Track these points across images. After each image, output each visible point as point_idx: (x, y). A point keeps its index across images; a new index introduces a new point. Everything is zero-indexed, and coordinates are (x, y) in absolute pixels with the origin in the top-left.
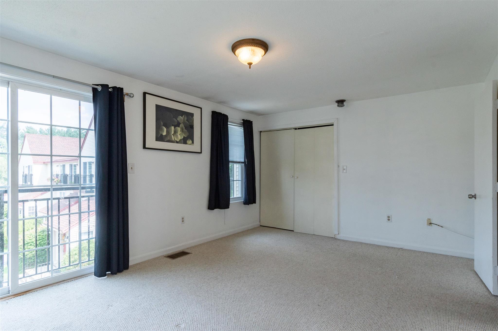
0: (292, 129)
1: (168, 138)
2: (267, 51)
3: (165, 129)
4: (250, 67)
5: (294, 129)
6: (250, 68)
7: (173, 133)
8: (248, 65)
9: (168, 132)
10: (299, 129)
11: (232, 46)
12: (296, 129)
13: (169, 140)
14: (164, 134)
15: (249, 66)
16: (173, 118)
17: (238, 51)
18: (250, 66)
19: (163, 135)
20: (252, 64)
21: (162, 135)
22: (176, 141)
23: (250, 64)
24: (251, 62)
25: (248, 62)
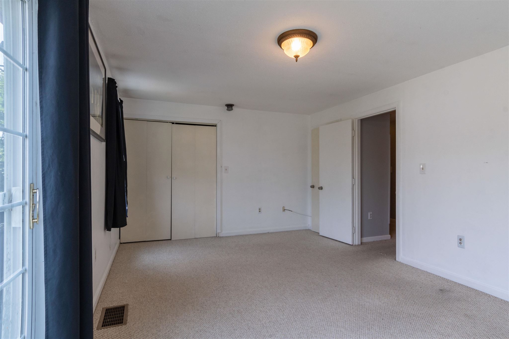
0: (168, 122)
2: (316, 43)
4: (297, 60)
5: (171, 123)
6: (297, 61)
8: (294, 58)
10: (176, 123)
11: (278, 39)
12: (173, 123)
15: (295, 59)
17: (285, 44)
18: (297, 59)
20: (299, 58)
23: (297, 57)
24: (298, 54)
25: (295, 55)
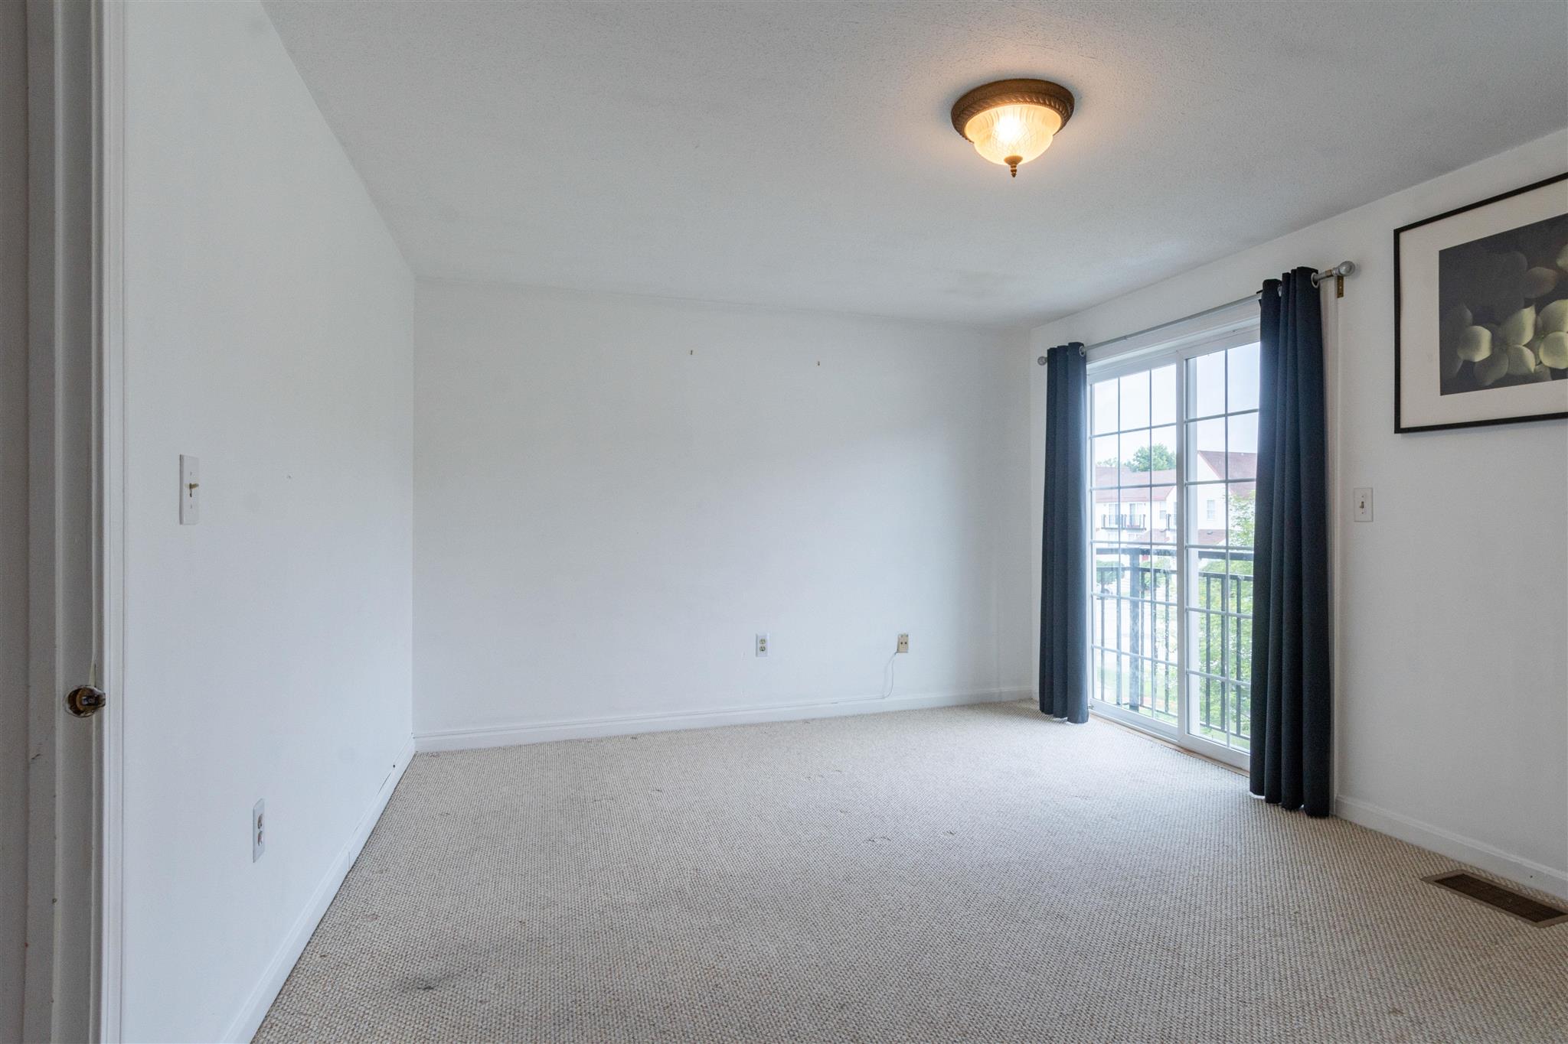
1: (1504, 369)
3: (1485, 335)
4: (1014, 173)
6: (1014, 175)
7: (1528, 335)
8: (1007, 165)
9: (1500, 344)
13: (1507, 374)
14: (1483, 353)
15: (1009, 168)
16: (1529, 268)
18: (1015, 167)
19: (1475, 363)
20: (1020, 164)
21: (1469, 364)
22: (1548, 371)
23: (1013, 162)
24: (1018, 154)
25: (1008, 154)
